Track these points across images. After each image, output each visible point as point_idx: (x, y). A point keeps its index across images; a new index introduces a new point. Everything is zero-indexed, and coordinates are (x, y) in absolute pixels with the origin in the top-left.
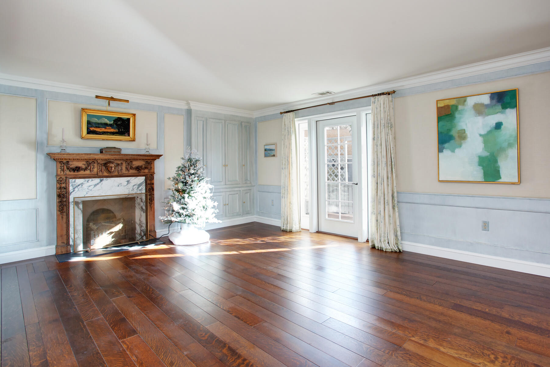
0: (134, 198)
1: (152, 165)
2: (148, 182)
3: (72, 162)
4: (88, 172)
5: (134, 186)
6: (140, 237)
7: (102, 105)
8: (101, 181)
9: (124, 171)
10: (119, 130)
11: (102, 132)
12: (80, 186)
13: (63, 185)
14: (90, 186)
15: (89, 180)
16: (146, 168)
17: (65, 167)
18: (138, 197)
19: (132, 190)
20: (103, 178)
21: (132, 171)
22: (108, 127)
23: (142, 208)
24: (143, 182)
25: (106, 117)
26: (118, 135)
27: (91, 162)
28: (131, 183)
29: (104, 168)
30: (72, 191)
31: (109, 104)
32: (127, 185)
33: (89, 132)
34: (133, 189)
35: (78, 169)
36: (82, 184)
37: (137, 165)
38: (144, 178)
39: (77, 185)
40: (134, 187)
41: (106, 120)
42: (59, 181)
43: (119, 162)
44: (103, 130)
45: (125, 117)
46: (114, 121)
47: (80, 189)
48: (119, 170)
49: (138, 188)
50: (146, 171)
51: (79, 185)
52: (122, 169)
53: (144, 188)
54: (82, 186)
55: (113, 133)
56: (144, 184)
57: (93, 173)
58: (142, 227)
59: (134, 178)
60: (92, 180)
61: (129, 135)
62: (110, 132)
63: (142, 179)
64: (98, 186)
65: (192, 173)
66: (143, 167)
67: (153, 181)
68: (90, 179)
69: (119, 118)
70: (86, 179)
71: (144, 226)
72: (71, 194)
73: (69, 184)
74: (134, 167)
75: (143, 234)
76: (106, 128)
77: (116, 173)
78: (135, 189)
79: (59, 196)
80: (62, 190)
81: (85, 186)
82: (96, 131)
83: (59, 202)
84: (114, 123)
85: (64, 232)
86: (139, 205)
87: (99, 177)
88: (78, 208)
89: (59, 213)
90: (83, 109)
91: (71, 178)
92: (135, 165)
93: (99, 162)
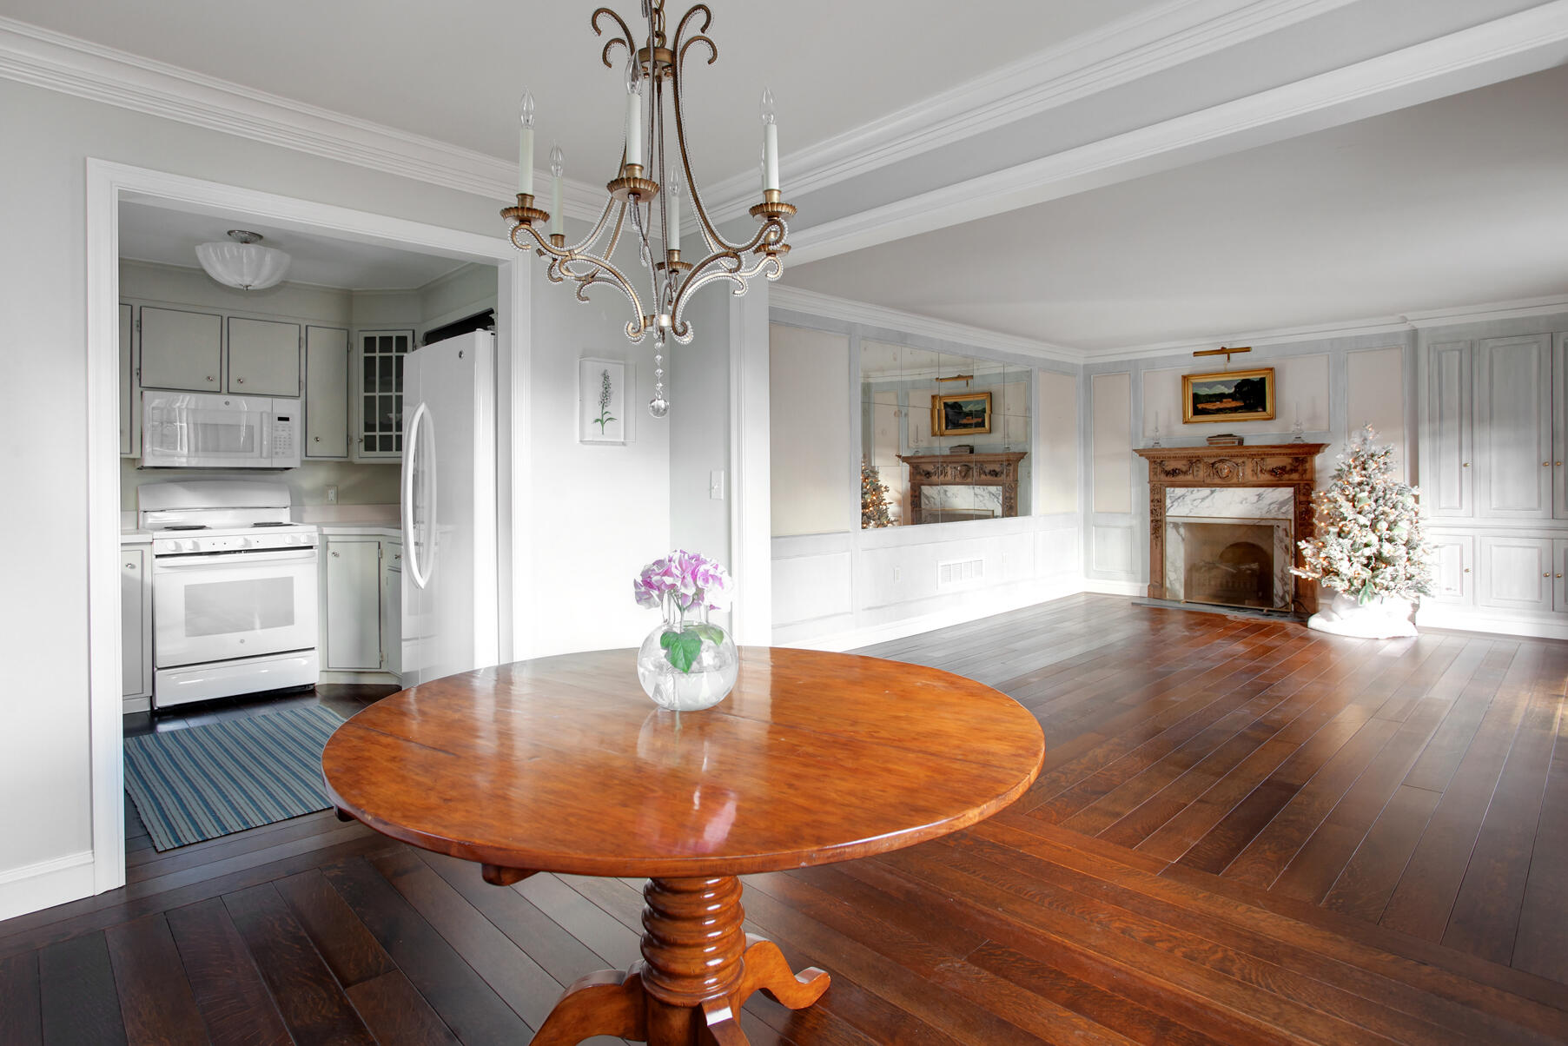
0: (1271, 527)
1: (1308, 464)
2: (1301, 498)
3: (1168, 461)
4: (1189, 477)
5: (1271, 504)
6: (1283, 604)
7: (1216, 364)
8: (1212, 492)
9: (1250, 477)
10: (1245, 402)
11: (1216, 409)
12: (1181, 499)
13: (1157, 497)
14: (1195, 500)
15: (1193, 491)
16: (1294, 470)
17: (1159, 470)
18: (1278, 526)
19: (1267, 512)
20: (1214, 487)
21: (1266, 478)
22: (1225, 400)
24: (1290, 498)
25: (1222, 383)
26: (1243, 411)
27: (1194, 461)
28: (1264, 499)
29: (1210, 470)
30: (1170, 505)
31: (1229, 361)
32: (1257, 501)
33: (1196, 412)
34: (1269, 511)
35: (1174, 472)
36: (1183, 496)
37: (1274, 466)
38: (1291, 489)
39: (1177, 497)
40: (1272, 506)
41: (1223, 387)
42: (1153, 490)
43: (1240, 460)
44: (1218, 405)
45: (1255, 377)
46: (1236, 387)
47: (1180, 504)
48: (1240, 474)
49: (1279, 509)
50: (1295, 476)
51: (1179, 498)
52: (1244, 473)
53: (1293, 510)
54: (1184, 498)
55: (1234, 410)
56: (1293, 502)
57: (1196, 479)
59: (1270, 489)
60: (1198, 491)
61: (1264, 410)
62: (1230, 408)
63: (1287, 493)
64: (1207, 500)
66: (1288, 469)
67: (1310, 496)
68: (1196, 489)
69: (1245, 380)
70: (1189, 489)
72: (1168, 510)
73: (1166, 495)
74: (1268, 468)
75: (1288, 599)
76: (1221, 402)
77: (1235, 481)
78: (1273, 511)
79: (1152, 512)
80: (1156, 503)
81: (1188, 499)
82: (1206, 409)
83: (1152, 521)
84: (1235, 391)
85: (1158, 568)
86: (1281, 541)
87: (1208, 486)
88: (1178, 532)
89: (1152, 537)
90: (1185, 377)
91: (1168, 486)
92: (1271, 465)
93: (1206, 461)
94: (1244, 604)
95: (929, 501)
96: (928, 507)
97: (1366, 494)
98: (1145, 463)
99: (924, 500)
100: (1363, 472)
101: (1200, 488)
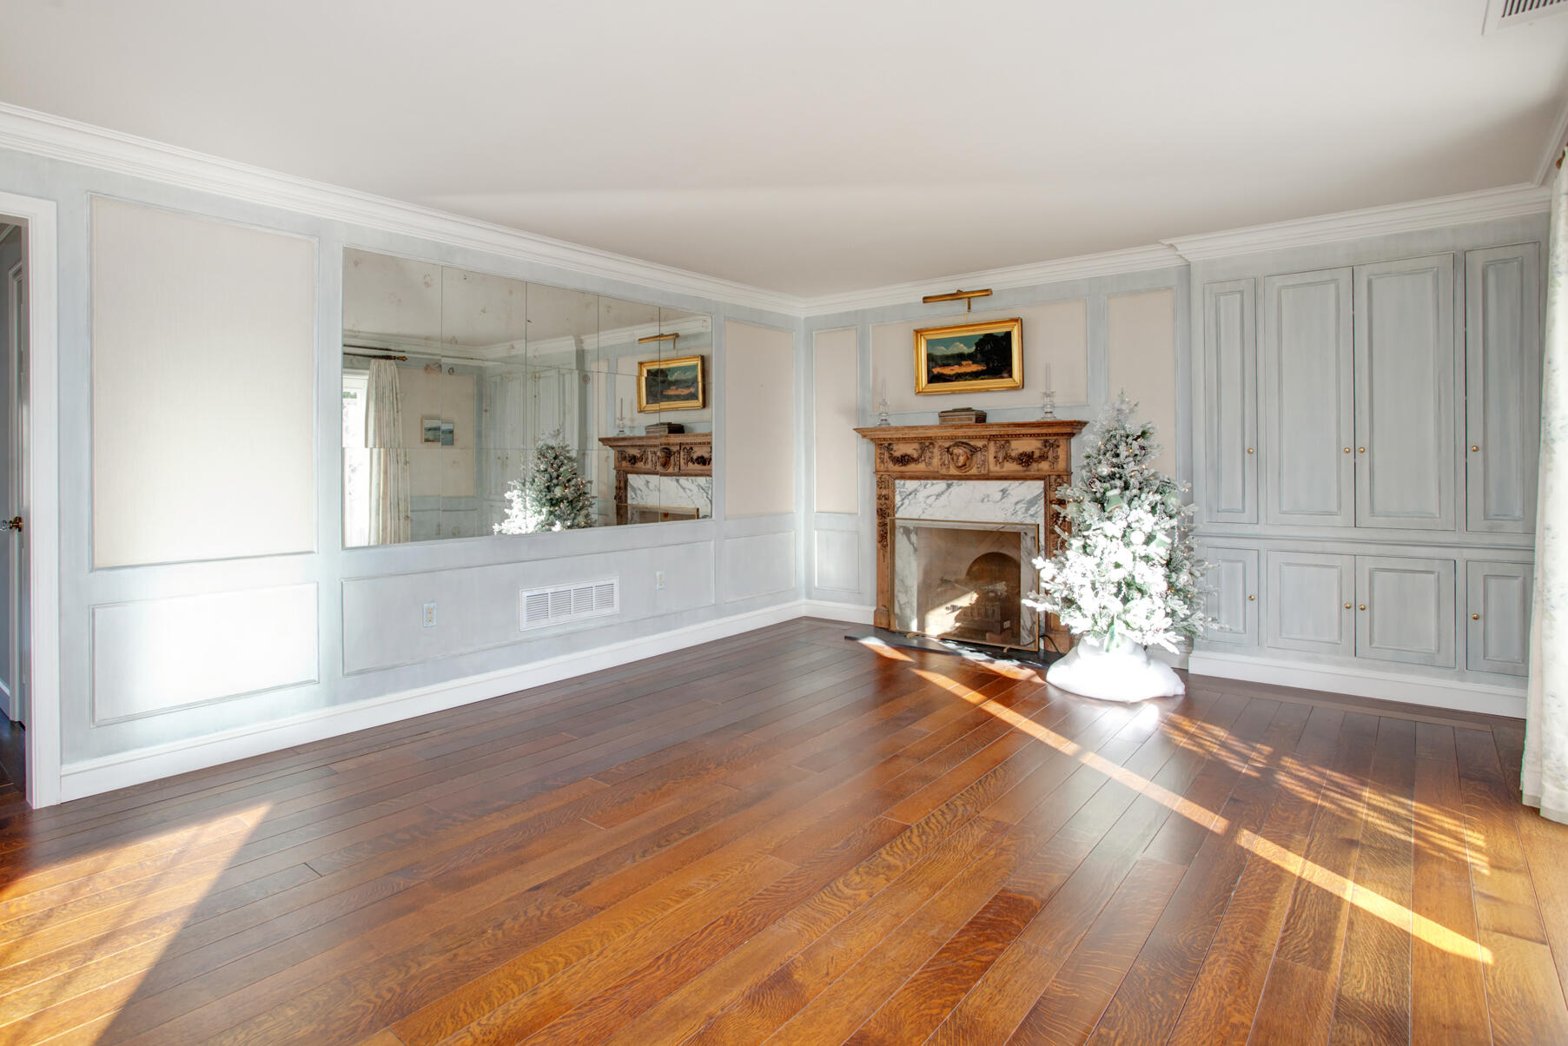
0: (1018, 534)
1: (1065, 449)
2: (1052, 496)
3: (897, 444)
4: (921, 467)
5: (1017, 503)
6: (1031, 639)
7: (953, 314)
8: (949, 486)
9: (992, 466)
10: (987, 364)
11: (954, 375)
12: (912, 496)
13: (885, 493)
14: (928, 497)
15: (927, 484)
16: (1043, 457)
17: (886, 455)
18: (1026, 533)
19: (1013, 515)
20: (950, 479)
21: (1011, 467)
22: (964, 363)
24: (1039, 495)
25: (961, 340)
26: (986, 377)
27: (927, 444)
28: (1010, 497)
29: (946, 457)
30: (900, 504)
31: (969, 308)
32: (1001, 499)
33: (933, 379)
34: (1015, 513)
35: (904, 460)
36: (915, 491)
37: (1021, 451)
38: (1041, 484)
39: (908, 493)
40: (1018, 507)
41: (962, 345)
42: (880, 483)
43: (979, 444)
44: (956, 369)
45: (998, 330)
46: (977, 345)
47: (912, 502)
48: (981, 461)
49: (1027, 510)
50: (1045, 466)
51: (910, 494)
52: (985, 461)
53: (1043, 511)
54: (916, 494)
55: (975, 375)
56: (1042, 501)
57: (932, 469)
59: (1017, 483)
60: (933, 484)
61: (1011, 376)
62: (968, 373)
63: (1037, 487)
64: (943, 498)
66: (1037, 455)
68: (929, 482)
69: (987, 335)
70: (922, 481)
72: (897, 509)
73: (894, 489)
74: (1013, 454)
75: (1037, 632)
76: (960, 365)
77: (974, 471)
78: (1019, 513)
79: (879, 513)
80: (883, 501)
81: (921, 495)
82: (942, 374)
83: (879, 525)
84: (976, 349)
85: (887, 587)
87: (944, 477)
88: (909, 540)
89: (879, 545)
90: (917, 332)
91: (897, 478)
92: (1017, 449)
93: (940, 444)
94: (985, 640)
95: (636, 494)
96: (635, 503)
97: (1116, 492)
98: (872, 447)
99: (630, 493)
100: (1114, 460)
101: (935, 482)
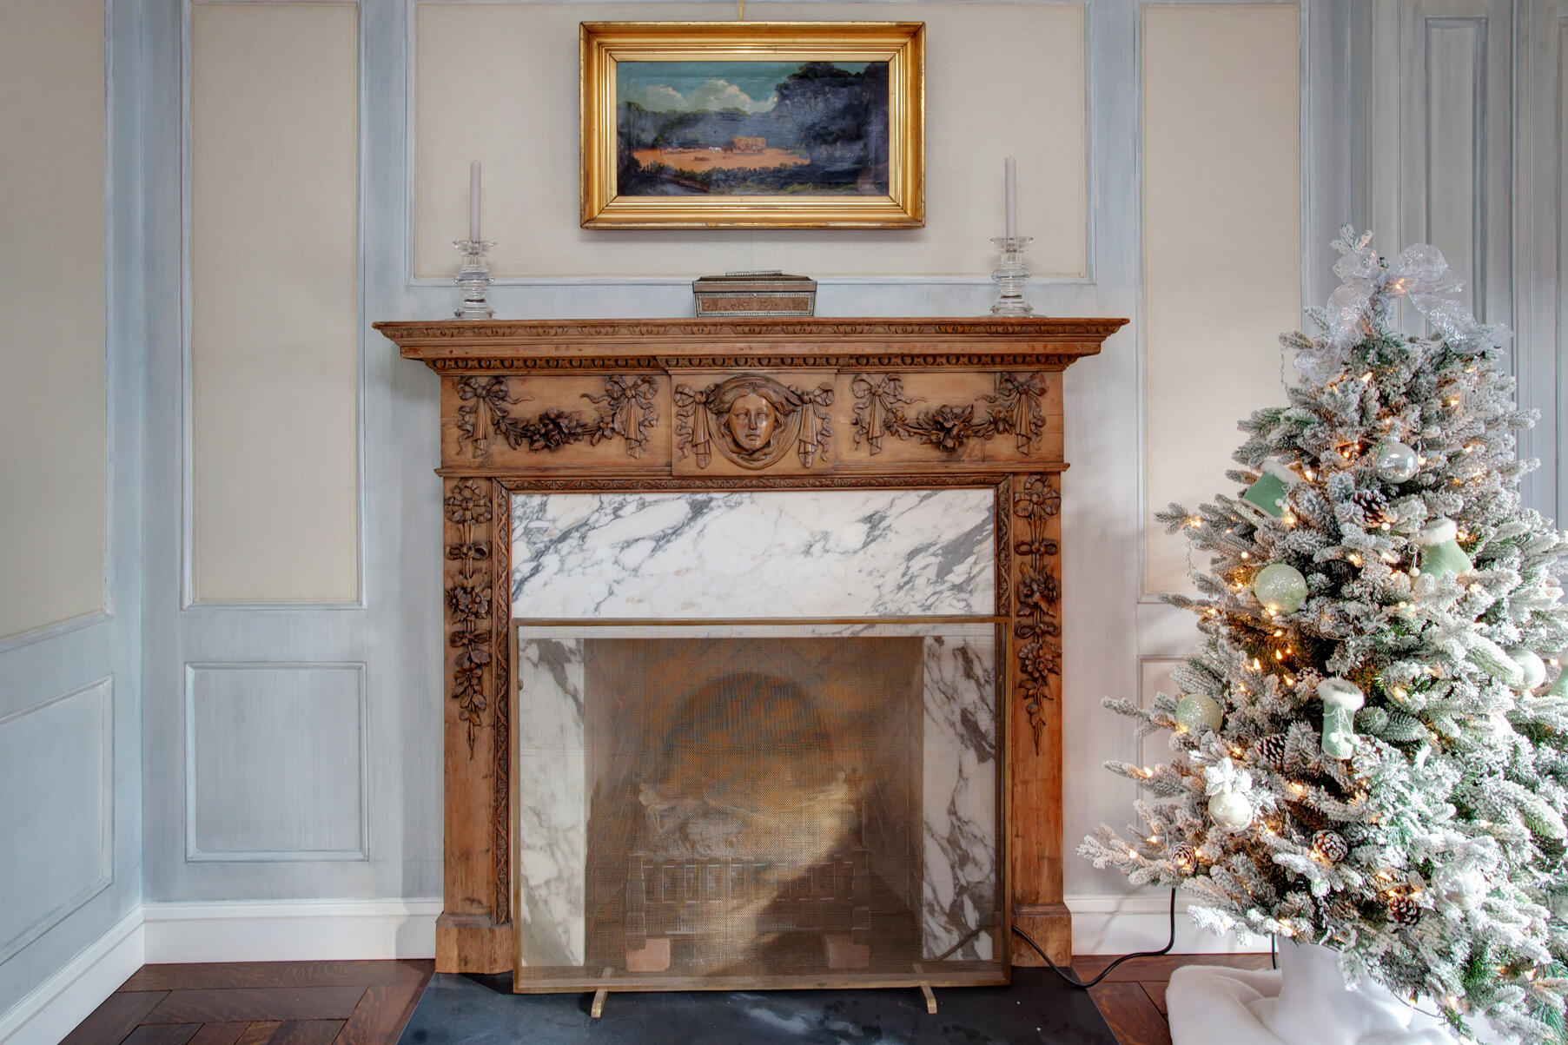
0: (913, 646)
1: (1045, 401)
2: (1019, 529)
3: (523, 379)
4: (611, 451)
5: (912, 555)
6: (955, 937)
8: (698, 510)
9: (844, 447)
10: (815, 152)
11: (709, 173)
12: (573, 541)
13: (477, 533)
14: (628, 544)
15: (621, 506)
16: (1000, 424)
17: (484, 416)
18: (938, 643)
19: (900, 588)
20: (707, 489)
21: (902, 451)
22: (743, 141)
23: (967, 720)
24: (979, 529)
25: (733, 70)
27: (630, 380)
28: (890, 535)
29: (702, 421)
30: (526, 569)
32: (866, 545)
33: (633, 179)
34: (907, 583)
35: (549, 430)
36: (583, 528)
37: (934, 404)
38: (986, 497)
39: (557, 534)
40: (917, 563)
42: (456, 504)
43: (809, 380)
44: (718, 157)
45: (853, 55)
46: (784, 91)
47: (571, 562)
48: (810, 434)
49: (943, 572)
50: (1003, 447)
51: (564, 537)
52: (824, 433)
53: (989, 574)
54: (583, 538)
55: (778, 180)
56: (988, 546)
57: (643, 457)
58: (969, 868)
59: (912, 496)
60: (643, 505)
61: (882, 187)
62: (754, 173)
63: (973, 507)
64: (676, 545)
65: (1404, 476)
66: (981, 414)
67: (1052, 522)
68: (632, 499)
69: (813, 66)
71: (983, 854)
72: (519, 588)
73: (508, 524)
74: (911, 413)
75: (971, 917)
76: (731, 144)
77: (789, 463)
78: (920, 582)
79: (452, 601)
80: (468, 562)
81: (601, 543)
82: (669, 169)
83: (454, 640)
84: (780, 103)
85: (481, 835)
86: (950, 696)
87: (683, 483)
88: (561, 681)
89: (455, 706)
90: (591, 32)
91: (519, 489)
92: (924, 400)
93: (676, 380)
94: (824, 969)
101: (649, 497)
